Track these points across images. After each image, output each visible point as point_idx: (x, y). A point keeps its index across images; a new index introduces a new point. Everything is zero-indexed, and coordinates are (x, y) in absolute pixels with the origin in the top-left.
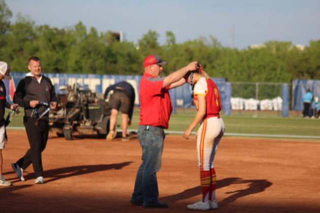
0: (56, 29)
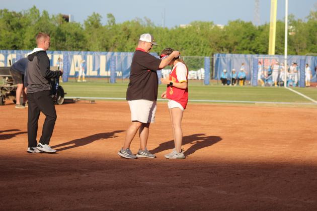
0: (14, 13)
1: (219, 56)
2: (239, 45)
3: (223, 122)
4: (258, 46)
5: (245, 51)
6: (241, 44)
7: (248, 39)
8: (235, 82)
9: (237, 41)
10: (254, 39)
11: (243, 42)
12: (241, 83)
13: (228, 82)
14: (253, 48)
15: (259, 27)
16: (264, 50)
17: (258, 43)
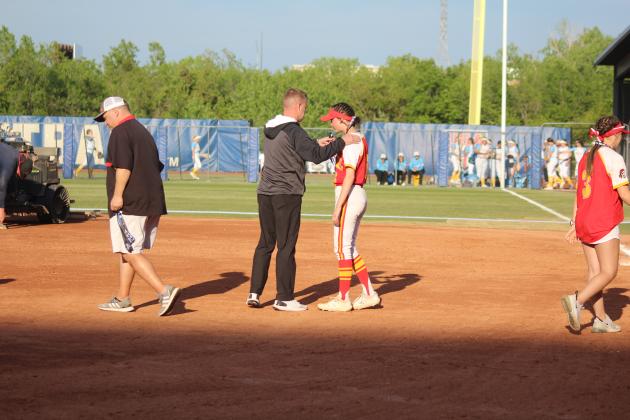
1: (370, 127)
2: (408, 104)
4: (447, 106)
5: (420, 117)
6: (413, 104)
7: (427, 92)
8: (403, 179)
9: (405, 97)
10: (439, 94)
11: (417, 99)
12: (415, 180)
13: (390, 179)
14: (438, 110)
15: (449, 69)
16: (458, 116)
17: (446, 101)
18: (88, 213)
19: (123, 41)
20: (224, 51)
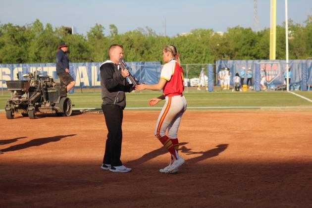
1: (221, 62)
2: (239, 50)
3: (230, 129)
4: (258, 51)
5: (246, 57)
6: (241, 50)
7: (248, 45)
9: (237, 47)
10: (254, 45)
11: (243, 48)
14: (254, 53)
15: (259, 33)
16: (265, 55)
17: (258, 48)
18: (81, 111)
19: (97, 24)
20: (147, 27)
